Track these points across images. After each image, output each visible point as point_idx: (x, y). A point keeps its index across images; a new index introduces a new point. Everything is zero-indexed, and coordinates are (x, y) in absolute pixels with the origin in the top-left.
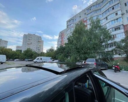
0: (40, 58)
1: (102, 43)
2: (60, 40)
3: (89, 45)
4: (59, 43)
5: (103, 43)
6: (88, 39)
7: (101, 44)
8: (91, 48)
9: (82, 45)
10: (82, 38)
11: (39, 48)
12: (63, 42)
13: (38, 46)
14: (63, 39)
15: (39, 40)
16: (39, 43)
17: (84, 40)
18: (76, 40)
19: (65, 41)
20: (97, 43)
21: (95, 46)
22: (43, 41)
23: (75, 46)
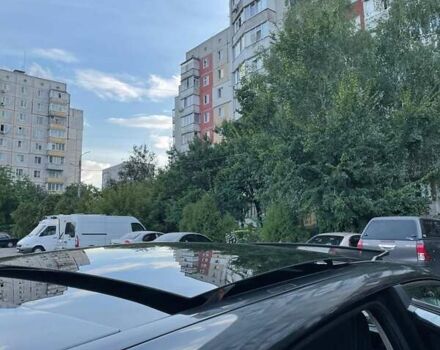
0: (60, 221)
2: (191, 101)
3: (375, 133)
4: (184, 123)
6: (373, 90)
8: (389, 147)
9: (335, 133)
10: (335, 86)
11: (51, 157)
12: (208, 114)
13: (51, 148)
14: (208, 96)
15: (51, 108)
16: (52, 125)
17: (346, 102)
18: (290, 98)
19: (220, 107)
20: (427, 119)
21: (417, 135)
22: (82, 112)
23: (286, 140)
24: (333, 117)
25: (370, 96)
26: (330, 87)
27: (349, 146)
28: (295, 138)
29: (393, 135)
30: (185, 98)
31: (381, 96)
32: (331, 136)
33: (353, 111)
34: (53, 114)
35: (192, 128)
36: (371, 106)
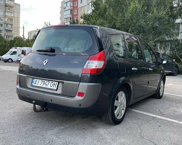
1: (175, 17)
2: (69, 4)
3: (142, 22)
4: (65, 13)
5: (177, 18)
6: (143, 6)
7: (171, 20)
10: (129, 3)
11: (7, 24)
12: (76, 11)
13: (7, 20)
14: (76, 2)
15: (6, 2)
16: (7, 10)
17: (133, 10)
18: (112, 6)
19: (81, 8)
20: (161, 18)
21: (157, 24)
22: (20, 5)
23: (110, 23)
24: (128, 15)
25: (142, 8)
26: (128, 3)
27: (132, 27)
28: (113, 22)
29: (148, 24)
30: (67, 3)
31: (146, 8)
32: (127, 22)
33: (135, 13)
34: (7, 5)
35: (69, 16)
36: (142, 12)
